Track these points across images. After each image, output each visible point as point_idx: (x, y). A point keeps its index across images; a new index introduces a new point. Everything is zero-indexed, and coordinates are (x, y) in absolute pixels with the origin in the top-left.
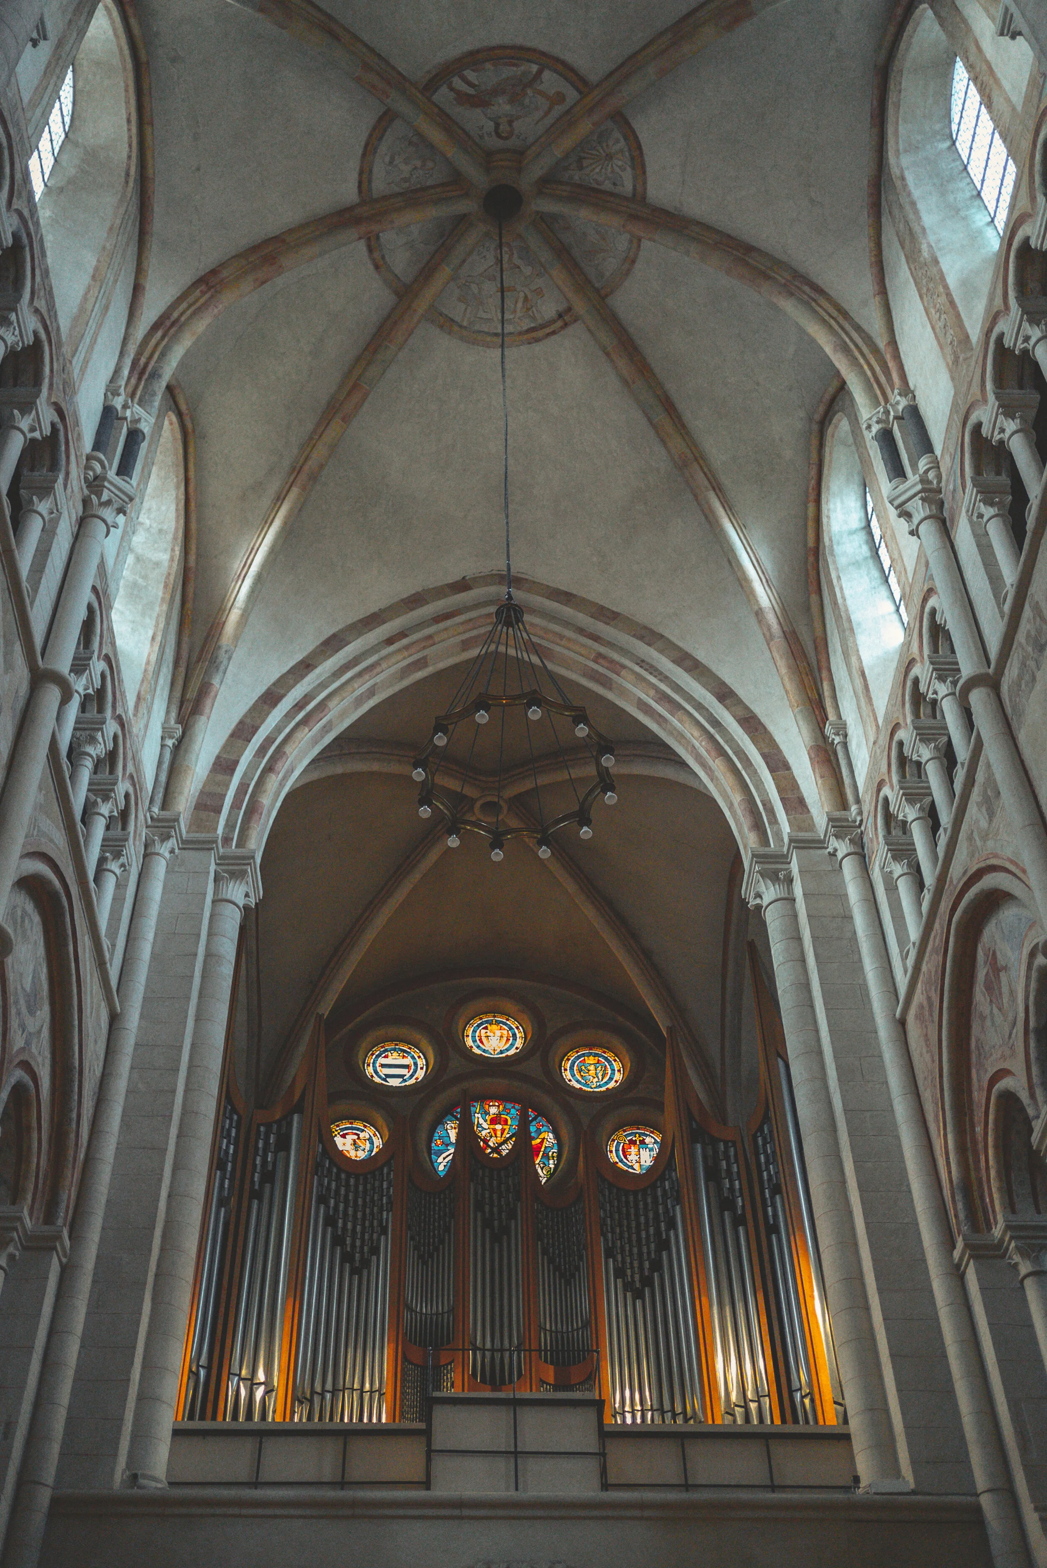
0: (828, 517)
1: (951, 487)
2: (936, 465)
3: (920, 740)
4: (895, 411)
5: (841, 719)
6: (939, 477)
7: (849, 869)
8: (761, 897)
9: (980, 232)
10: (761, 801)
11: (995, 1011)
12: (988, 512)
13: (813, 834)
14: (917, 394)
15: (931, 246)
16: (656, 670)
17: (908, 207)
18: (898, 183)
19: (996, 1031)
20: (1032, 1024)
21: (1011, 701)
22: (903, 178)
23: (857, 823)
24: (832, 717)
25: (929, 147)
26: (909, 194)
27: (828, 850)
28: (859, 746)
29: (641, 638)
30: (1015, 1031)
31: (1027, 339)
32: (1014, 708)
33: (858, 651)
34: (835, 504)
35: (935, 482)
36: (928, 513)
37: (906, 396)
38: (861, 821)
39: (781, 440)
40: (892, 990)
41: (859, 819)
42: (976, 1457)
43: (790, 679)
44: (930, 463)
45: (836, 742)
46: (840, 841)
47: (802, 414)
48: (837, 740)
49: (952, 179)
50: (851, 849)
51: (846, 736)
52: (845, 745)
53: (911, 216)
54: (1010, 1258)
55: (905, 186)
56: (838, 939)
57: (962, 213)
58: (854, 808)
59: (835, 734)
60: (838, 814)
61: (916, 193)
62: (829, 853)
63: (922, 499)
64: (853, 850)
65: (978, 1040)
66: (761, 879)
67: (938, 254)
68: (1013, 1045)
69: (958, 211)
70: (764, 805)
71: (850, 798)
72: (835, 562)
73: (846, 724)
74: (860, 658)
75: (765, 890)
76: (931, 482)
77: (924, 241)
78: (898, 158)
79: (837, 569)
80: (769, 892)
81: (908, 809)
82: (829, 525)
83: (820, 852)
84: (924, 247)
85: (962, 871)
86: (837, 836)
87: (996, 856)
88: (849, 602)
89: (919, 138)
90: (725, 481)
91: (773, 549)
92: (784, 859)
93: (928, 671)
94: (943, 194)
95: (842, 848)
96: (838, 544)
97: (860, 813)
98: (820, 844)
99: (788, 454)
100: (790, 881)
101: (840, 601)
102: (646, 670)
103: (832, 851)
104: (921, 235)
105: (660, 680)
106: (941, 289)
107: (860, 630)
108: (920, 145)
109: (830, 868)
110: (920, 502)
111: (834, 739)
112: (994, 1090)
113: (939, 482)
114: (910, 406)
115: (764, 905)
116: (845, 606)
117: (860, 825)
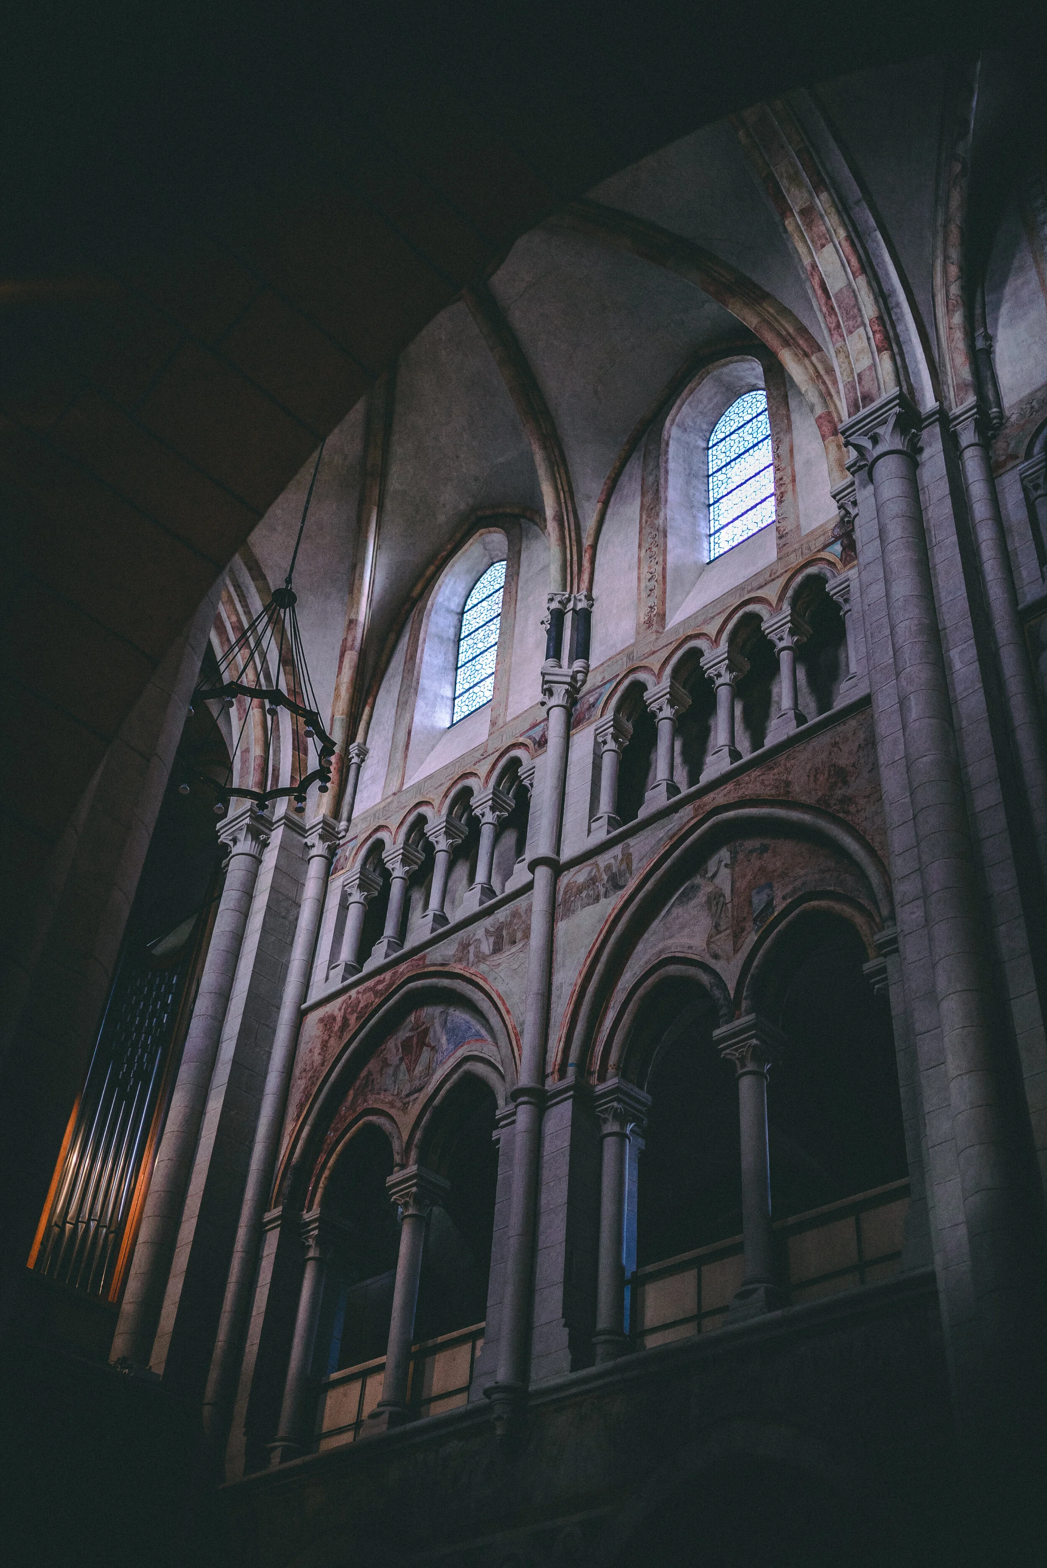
0: (440, 587)
1: (592, 700)
2: (586, 671)
3: (445, 832)
4: (575, 604)
5: (365, 745)
6: (584, 682)
7: (315, 868)
8: (235, 843)
9: (700, 536)
10: (273, 766)
11: (403, 1067)
12: (611, 745)
13: (301, 821)
14: (596, 605)
15: (666, 519)
16: (246, 601)
17: (662, 471)
18: (663, 445)
19: (395, 1082)
20: (436, 1102)
21: (565, 893)
22: (667, 444)
23: (340, 836)
24: (359, 739)
25: (692, 435)
26: (666, 461)
27: (306, 840)
28: (373, 779)
29: (250, 569)
30: (416, 1095)
31: (719, 675)
32: (565, 901)
33: (413, 711)
34: (450, 580)
35: (579, 684)
36: (564, 703)
37: (588, 600)
38: (344, 837)
39: (444, 506)
40: (306, 983)
41: (343, 834)
42: (214, 1375)
43: (348, 689)
44: (583, 668)
45: (353, 761)
46: (321, 842)
47: (471, 501)
48: (355, 760)
49: (696, 476)
50: (325, 853)
51: (363, 761)
52: (359, 767)
53: (662, 481)
54: (306, 1239)
55: (666, 452)
56: (284, 918)
57: (695, 512)
58: (343, 824)
59: (357, 754)
60: (331, 821)
61: (671, 465)
62: (306, 843)
63: (567, 691)
64: (326, 855)
65: (370, 1073)
66: (245, 830)
67: (669, 530)
68: (408, 1103)
69: (692, 507)
70: (274, 770)
71: (345, 815)
72: (427, 625)
73: (367, 752)
74: (412, 718)
75: (242, 839)
76: (577, 682)
77: (663, 510)
78: (671, 425)
79: (426, 632)
80: (245, 845)
81: (398, 865)
82: (437, 594)
83: (300, 838)
84: (662, 514)
85: (440, 960)
86: (321, 837)
87: (485, 980)
88: (424, 666)
89: (691, 424)
90: (388, 506)
91: (387, 578)
92: (270, 825)
93: (487, 796)
94: (688, 483)
95: (320, 848)
96: (436, 613)
97: (347, 830)
98: (302, 831)
99: (442, 518)
100: (265, 844)
101: (418, 661)
102: (238, 595)
103: (309, 844)
104: (663, 503)
105: (245, 612)
106: (661, 559)
107: (422, 696)
108: (688, 430)
109: (301, 856)
110: (564, 691)
111: (353, 757)
112: (366, 1118)
113: (582, 686)
114: (587, 609)
115: (234, 852)
116: (420, 667)
117: (339, 839)
